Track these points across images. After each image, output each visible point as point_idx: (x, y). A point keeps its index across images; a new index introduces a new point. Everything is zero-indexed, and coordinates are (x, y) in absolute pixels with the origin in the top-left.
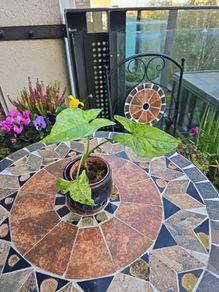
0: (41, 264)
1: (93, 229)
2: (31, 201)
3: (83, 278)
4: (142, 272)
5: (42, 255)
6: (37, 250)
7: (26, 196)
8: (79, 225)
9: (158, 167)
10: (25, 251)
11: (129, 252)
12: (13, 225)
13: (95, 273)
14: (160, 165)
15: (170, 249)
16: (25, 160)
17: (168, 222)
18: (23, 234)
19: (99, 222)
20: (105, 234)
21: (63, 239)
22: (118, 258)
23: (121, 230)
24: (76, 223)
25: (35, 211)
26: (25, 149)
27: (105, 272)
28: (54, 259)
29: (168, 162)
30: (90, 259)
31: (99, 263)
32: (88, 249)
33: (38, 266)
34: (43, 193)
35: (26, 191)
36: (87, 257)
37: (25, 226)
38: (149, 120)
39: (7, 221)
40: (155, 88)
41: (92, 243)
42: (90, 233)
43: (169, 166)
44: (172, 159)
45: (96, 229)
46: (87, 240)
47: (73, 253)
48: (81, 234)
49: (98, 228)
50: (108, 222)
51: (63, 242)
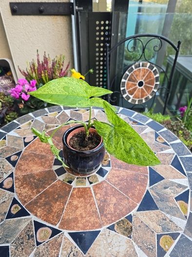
0: (39, 214)
1: (85, 189)
2: (33, 160)
3: (74, 229)
4: (126, 230)
5: (40, 207)
6: (35, 202)
7: (29, 155)
8: (73, 184)
10: (25, 202)
11: (115, 212)
12: (17, 179)
13: (85, 226)
14: (149, 137)
15: (152, 213)
16: (30, 124)
17: (152, 189)
18: (24, 188)
19: (91, 183)
20: (96, 194)
21: (59, 195)
22: (105, 216)
23: (109, 192)
24: (70, 182)
25: (36, 169)
26: (31, 114)
27: (93, 226)
28: (50, 211)
29: (157, 136)
30: (81, 214)
31: (88, 219)
32: (79, 205)
33: (36, 215)
34: (44, 154)
35: (29, 151)
36: (78, 212)
37: (27, 180)
39: (11, 175)
40: (151, 67)
41: (83, 201)
42: (82, 192)
43: (158, 139)
44: (160, 133)
45: (88, 189)
46: (79, 197)
47: (67, 207)
48: (75, 192)
49: (89, 188)
50: (99, 184)
51: (58, 197)
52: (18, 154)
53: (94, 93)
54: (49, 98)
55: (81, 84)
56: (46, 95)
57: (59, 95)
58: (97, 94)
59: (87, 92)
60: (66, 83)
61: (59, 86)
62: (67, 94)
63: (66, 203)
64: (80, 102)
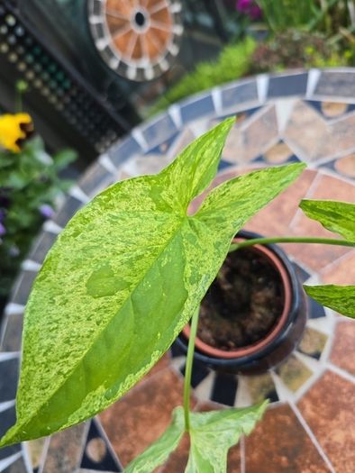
1: (320, 383)
7: (119, 414)
8: (286, 396)
9: (311, 133)
14: (308, 124)
19: (317, 356)
21: (284, 451)
24: (273, 396)
29: (316, 105)
38: (163, 42)
41: (350, 415)
42: (324, 397)
43: (328, 112)
44: (316, 91)
45: (327, 378)
46: (333, 415)
47: (334, 465)
48: (309, 411)
49: (328, 372)
50: (336, 342)
51: (290, 459)
52: (94, 433)
53: (189, 183)
54: (90, 387)
55: (124, 204)
56: (64, 388)
57: (106, 338)
58: (198, 175)
59: (166, 208)
60: (77, 264)
61: (71, 308)
62: (125, 294)
63: (320, 457)
64: (188, 271)
